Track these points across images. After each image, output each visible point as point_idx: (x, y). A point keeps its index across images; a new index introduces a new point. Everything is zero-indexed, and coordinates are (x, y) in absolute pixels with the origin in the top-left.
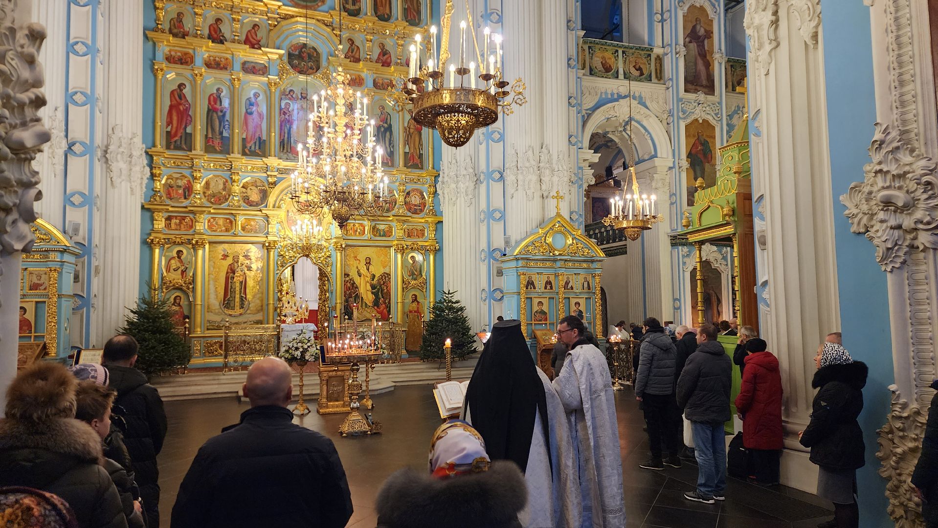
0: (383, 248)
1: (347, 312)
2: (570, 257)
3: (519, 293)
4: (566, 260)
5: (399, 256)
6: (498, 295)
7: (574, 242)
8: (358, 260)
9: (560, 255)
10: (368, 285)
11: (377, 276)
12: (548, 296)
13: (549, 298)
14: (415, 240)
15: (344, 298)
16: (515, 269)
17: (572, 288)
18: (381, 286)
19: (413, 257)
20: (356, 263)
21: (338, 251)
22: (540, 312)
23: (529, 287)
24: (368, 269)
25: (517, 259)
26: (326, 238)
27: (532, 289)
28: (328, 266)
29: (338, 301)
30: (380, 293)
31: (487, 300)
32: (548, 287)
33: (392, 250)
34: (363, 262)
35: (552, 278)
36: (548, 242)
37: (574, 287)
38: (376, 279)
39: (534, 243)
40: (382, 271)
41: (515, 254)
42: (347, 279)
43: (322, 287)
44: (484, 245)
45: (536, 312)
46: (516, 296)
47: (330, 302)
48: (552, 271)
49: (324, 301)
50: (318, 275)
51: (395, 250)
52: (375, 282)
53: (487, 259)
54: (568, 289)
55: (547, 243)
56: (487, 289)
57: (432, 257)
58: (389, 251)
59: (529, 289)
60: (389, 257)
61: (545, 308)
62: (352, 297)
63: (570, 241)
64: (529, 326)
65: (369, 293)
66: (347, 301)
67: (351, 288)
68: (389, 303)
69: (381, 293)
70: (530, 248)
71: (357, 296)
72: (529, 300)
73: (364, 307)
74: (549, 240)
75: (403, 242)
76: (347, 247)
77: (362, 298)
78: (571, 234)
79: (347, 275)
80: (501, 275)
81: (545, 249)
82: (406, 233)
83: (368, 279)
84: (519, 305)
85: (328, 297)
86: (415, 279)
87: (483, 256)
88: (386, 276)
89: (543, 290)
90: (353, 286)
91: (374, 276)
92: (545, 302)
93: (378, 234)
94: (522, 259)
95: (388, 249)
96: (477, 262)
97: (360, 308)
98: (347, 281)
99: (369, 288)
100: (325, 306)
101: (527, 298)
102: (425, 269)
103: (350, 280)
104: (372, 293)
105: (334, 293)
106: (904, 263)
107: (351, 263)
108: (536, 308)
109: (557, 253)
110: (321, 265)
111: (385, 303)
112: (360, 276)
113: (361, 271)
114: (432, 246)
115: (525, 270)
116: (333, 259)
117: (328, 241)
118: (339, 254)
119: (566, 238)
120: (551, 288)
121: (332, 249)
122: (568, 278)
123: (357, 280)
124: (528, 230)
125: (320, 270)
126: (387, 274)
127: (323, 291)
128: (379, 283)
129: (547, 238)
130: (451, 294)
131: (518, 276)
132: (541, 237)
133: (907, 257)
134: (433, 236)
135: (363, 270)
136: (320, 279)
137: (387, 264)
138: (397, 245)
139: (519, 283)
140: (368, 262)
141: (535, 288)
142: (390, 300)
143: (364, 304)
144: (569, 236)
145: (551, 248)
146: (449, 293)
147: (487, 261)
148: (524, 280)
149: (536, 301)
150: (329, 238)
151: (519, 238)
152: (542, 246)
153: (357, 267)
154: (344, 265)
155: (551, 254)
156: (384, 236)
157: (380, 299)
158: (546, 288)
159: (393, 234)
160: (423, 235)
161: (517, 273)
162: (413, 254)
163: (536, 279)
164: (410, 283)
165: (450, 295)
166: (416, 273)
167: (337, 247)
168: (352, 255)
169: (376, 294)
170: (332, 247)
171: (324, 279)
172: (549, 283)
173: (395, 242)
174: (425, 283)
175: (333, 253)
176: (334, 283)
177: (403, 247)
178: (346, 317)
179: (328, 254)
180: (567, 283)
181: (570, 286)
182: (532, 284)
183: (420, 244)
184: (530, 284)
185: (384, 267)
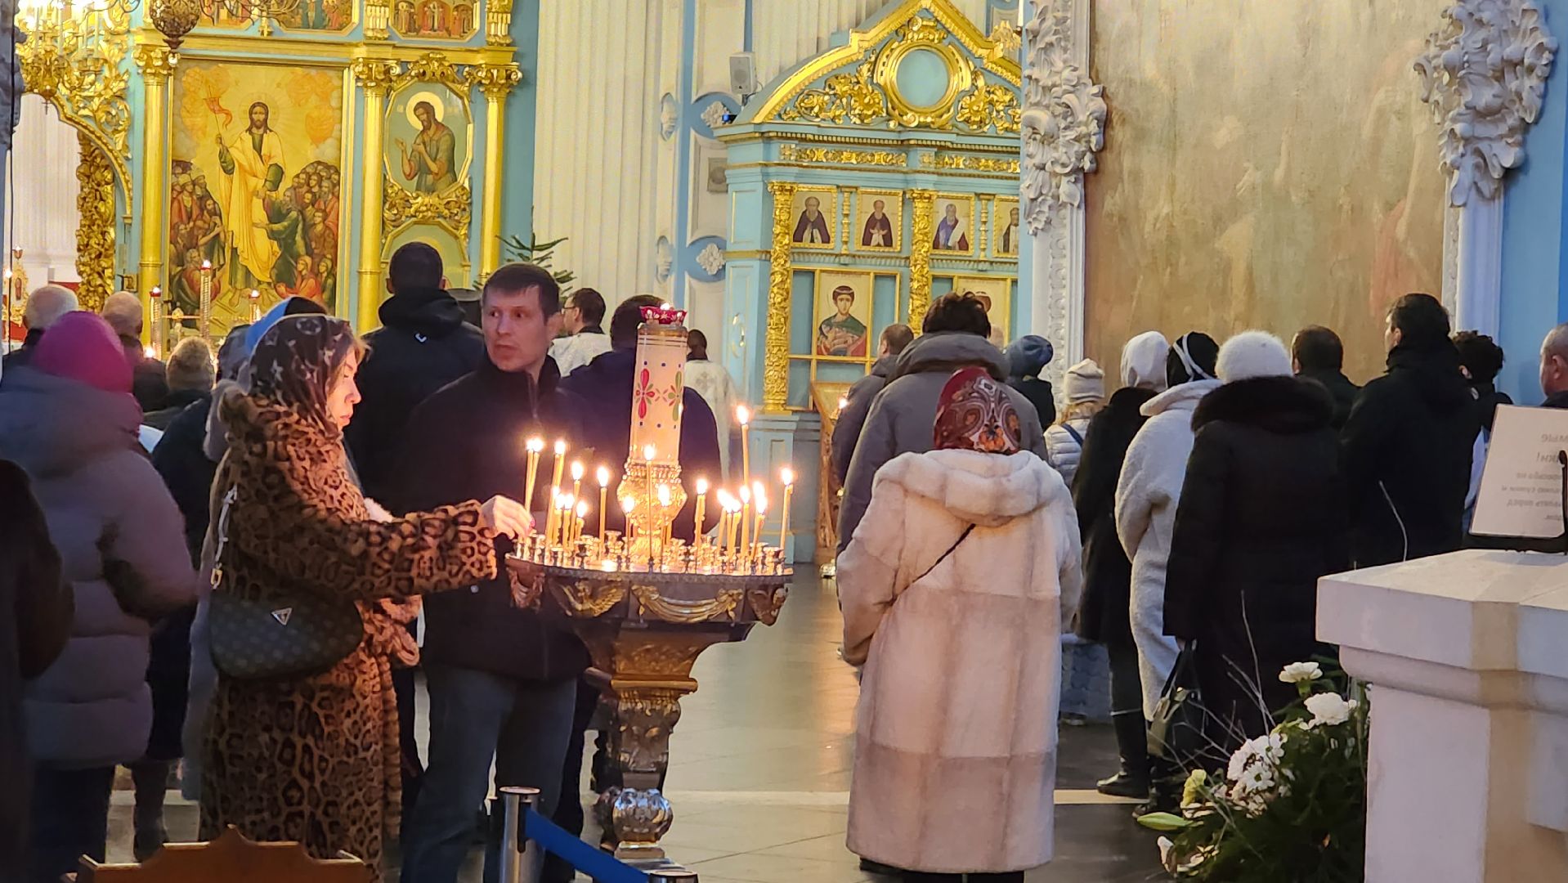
0: (313, 72)
1: (179, 298)
2: (953, 138)
3: (766, 255)
4: (941, 148)
5: (373, 104)
6: (710, 258)
7: (981, 83)
8: (222, 110)
9: (922, 127)
10: (258, 204)
11: (291, 171)
12: (873, 270)
13: (877, 277)
14: (436, 42)
15: (169, 249)
16: (758, 169)
17: (963, 244)
18: (301, 212)
19: (425, 108)
20: (213, 124)
21: (152, 80)
22: (841, 325)
23: (807, 235)
24: (258, 148)
25: (766, 138)
26: (110, 25)
27: (818, 243)
28: (116, 131)
29: (150, 259)
30: (298, 238)
31: (672, 279)
32: (877, 237)
33: (349, 76)
34: (242, 122)
35: (893, 209)
36: (881, 81)
37: (970, 240)
38: (286, 184)
39: (833, 82)
40: (311, 154)
41: (758, 120)
42: (184, 179)
43: (90, 202)
44: (669, 81)
45: (828, 322)
46: (756, 264)
47: (122, 262)
48: (895, 181)
49: (99, 256)
50: (77, 161)
51: (358, 79)
52: (282, 193)
53: (679, 131)
54: (949, 248)
55: (878, 85)
56: (672, 239)
57: (493, 109)
58: (336, 82)
59: (806, 243)
60: (334, 103)
61: (860, 310)
62: (196, 246)
63: (963, 79)
64: (801, 371)
65: (261, 235)
66: (179, 259)
67: (195, 212)
68: (332, 273)
69: (304, 238)
70: (815, 100)
71: (215, 246)
72: (805, 280)
73: (239, 285)
74: (888, 73)
75: (388, 53)
76: (185, 65)
77: (234, 250)
78: (968, 56)
79: (182, 165)
80: (721, 187)
81: (868, 106)
82: (404, 16)
83: (258, 183)
84: (763, 296)
85: (113, 242)
86: (430, 191)
87: (665, 118)
88: (325, 175)
89: (856, 246)
90: (202, 209)
91: (280, 172)
92: (863, 287)
93: (298, 19)
94: (784, 137)
95: (331, 73)
96: (649, 137)
97: (225, 286)
98: (183, 187)
99: (260, 215)
100: (100, 275)
101: (796, 272)
102: (469, 156)
103: (194, 183)
104: (272, 235)
105: (135, 230)
106: (1048, 222)
107: (199, 121)
108: (826, 308)
109: (911, 119)
110: (92, 125)
111: (317, 274)
112: (229, 171)
113: (235, 153)
114: (496, 66)
115: (789, 176)
116: (136, 104)
117: (118, 40)
118: (155, 91)
119: (951, 67)
120: (888, 241)
121: (133, 70)
122: (951, 209)
123: (216, 183)
124: (822, 35)
125: (84, 140)
126: (328, 167)
127: (93, 221)
128: (299, 199)
129: (880, 68)
130: (541, 248)
131: (768, 195)
132: (859, 63)
133: (1053, 215)
134: (502, 30)
135: (242, 150)
136: (86, 176)
137: (323, 129)
138: (367, 62)
139: (769, 220)
140: (259, 121)
141: (826, 239)
142: (334, 261)
143: (240, 275)
144: (962, 64)
145: (894, 106)
146: (534, 248)
147: (675, 137)
148: (786, 215)
149: (827, 285)
150: (121, 29)
151: (790, 59)
152: (860, 95)
153: (220, 139)
154: (175, 124)
155: (892, 124)
156: (319, 25)
157: (297, 257)
158: (867, 241)
159: (355, 18)
160: (465, 24)
161: (765, 186)
162: (424, 96)
163: (832, 208)
164: (407, 202)
165: (536, 254)
166: (434, 167)
167: (148, 65)
168: (203, 94)
169: (284, 240)
170: (130, 63)
171: (98, 175)
172: (879, 223)
173: (361, 52)
174: (467, 203)
175: (136, 83)
176: (136, 194)
177: (387, 71)
178: (178, 314)
179: (117, 86)
180: (948, 225)
181: (955, 236)
182: (820, 224)
183: (452, 58)
184: (810, 224)
185: (317, 140)
